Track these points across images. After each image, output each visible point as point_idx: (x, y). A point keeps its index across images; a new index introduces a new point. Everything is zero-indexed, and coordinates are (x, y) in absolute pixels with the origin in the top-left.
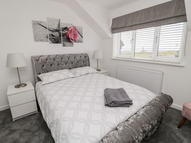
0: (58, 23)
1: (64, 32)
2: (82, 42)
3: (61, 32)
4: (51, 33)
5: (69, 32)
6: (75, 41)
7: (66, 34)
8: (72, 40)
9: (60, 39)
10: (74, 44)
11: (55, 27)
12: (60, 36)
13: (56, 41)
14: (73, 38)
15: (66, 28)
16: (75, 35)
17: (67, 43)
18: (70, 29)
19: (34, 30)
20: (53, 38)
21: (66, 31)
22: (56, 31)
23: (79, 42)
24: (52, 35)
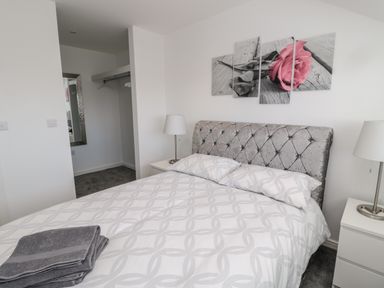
0: (253, 50)
1: (266, 67)
3: (260, 68)
4: (237, 75)
5: (281, 63)
6: (298, 86)
7: (271, 70)
8: (288, 84)
9: (255, 86)
10: (295, 95)
11: (247, 59)
12: (256, 78)
13: (245, 91)
14: (292, 80)
15: (274, 56)
16: (301, 69)
17: (271, 95)
18: (284, 56)
19: (214, 74)
20: (240, 86)
21: (272, 63)
22: (249, 67)
23: (312, 87)
24: (240, 80)
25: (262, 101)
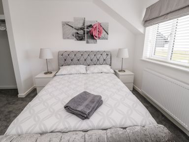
0: (83, 22)
1: (88, 30)
2: (107, 39)
3: (86, 30)
4: (76, 31)
5: (93, 29)
6: (99, 38)
7: (90, 31)
8: (96, 37)
9: (84, 36)
10: (98, 41)
11: (80, 26)
12: (84, 34)
13: (81, 38)
14: (97, 36)
15: (90, 26)
16: (100, 32)
17: (91, 41)
18: (94, 27)
19: (63, 29)
20: (78, 36)
21: (90, 29)
22: (81, 29)
23: (103, 38)
24: (77, 33)
25: (87, 42)
